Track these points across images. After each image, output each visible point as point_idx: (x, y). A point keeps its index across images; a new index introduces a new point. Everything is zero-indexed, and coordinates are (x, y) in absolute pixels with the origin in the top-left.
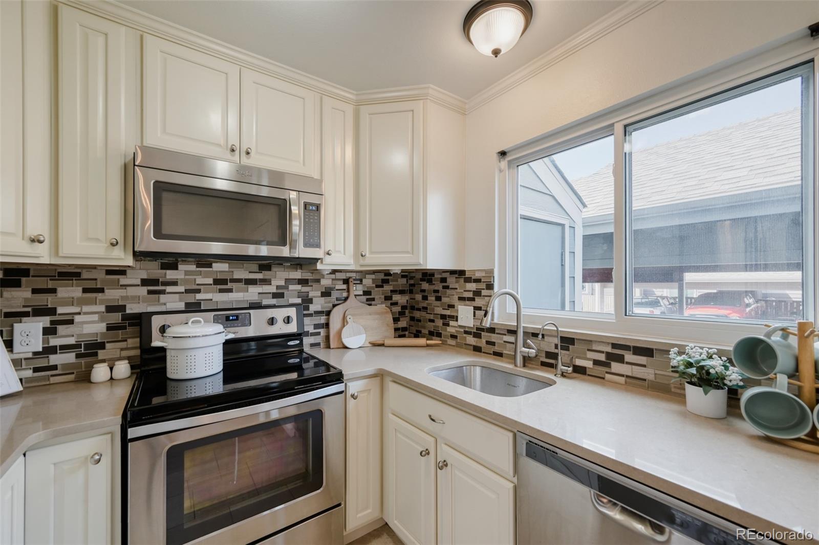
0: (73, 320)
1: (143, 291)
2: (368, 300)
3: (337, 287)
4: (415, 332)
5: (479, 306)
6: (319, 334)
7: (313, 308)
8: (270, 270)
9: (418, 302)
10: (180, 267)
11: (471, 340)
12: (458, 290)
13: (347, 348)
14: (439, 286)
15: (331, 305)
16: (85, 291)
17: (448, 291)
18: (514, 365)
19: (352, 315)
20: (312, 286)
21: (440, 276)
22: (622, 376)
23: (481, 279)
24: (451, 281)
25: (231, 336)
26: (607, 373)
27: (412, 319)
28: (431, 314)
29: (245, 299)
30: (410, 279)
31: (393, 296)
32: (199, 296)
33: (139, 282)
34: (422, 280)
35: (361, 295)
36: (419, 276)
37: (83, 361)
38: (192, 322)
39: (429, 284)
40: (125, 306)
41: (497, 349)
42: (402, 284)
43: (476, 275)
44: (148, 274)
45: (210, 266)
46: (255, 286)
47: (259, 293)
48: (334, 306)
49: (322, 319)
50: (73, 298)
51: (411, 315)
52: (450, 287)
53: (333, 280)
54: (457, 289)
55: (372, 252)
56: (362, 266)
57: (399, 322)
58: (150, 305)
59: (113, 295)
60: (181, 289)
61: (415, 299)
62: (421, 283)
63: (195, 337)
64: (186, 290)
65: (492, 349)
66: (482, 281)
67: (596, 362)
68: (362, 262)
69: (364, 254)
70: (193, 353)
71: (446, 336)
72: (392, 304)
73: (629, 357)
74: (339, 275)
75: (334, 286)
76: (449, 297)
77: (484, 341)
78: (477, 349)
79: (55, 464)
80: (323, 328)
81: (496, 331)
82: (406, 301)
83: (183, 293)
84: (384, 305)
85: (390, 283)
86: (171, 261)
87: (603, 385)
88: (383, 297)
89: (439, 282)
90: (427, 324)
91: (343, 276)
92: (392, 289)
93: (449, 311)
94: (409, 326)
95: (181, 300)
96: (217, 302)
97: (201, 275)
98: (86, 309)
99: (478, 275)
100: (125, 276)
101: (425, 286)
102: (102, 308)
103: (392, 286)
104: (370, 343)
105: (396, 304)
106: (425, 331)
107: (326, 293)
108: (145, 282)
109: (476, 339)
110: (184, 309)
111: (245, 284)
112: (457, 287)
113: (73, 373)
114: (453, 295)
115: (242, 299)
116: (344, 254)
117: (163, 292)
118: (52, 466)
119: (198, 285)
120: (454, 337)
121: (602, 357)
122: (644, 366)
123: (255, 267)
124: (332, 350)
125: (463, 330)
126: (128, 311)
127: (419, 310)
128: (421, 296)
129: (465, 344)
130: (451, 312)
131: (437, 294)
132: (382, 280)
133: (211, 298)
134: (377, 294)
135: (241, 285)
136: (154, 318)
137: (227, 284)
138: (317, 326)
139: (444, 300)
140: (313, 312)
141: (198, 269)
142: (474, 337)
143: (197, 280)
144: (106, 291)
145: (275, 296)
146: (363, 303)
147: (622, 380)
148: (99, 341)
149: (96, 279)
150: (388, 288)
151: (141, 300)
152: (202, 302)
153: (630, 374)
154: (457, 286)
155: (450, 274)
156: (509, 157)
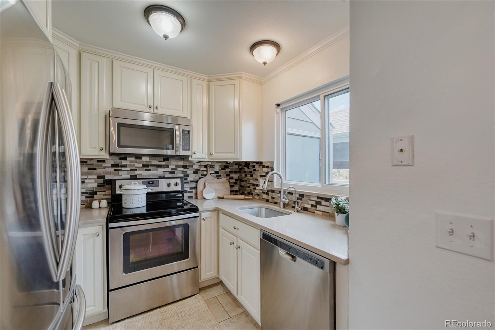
0: (84, 182)
1: (112, 169)
2: (217, 176)
3: (201, 169)
4: (242, 193)
6: (192, 192)
7: (189, 179)
8: (169, 161)
9: (243, 178)
10: (128, 159)
11: (265, 196)
12: (260, 172)
13: (205, 199)
14: (252, 170)
15: (198, 178)
16: (89, 169)
17: (256, 172)
18: (279, 207)
19: (209, 183)
20: (189, 168)
21: (252, 165)
22: (321, 211)
23: (269, 166)
24: (257, 167)
25: (150, 191)
26: (316, 210)
27: (241, 186)
28: (248, 183)
29: (157, 174)
30: (240, 166)
31: (231, 174)
32: (136, 172)
33: (110, 166)
34: (245, 166)
35: (213, 173)
36: (244, 164)
37: (88, 199)
38: (133, 184)
39: (248, 169)
40: (105, 176)
41: (275, 200)
42: (235, 168)
44: (114, 162)
45: (141, 158)
46: (161, 168)
47: (163, 172)
48: (200, 178)
49: (194, 185)
50: (84, 172)
51: (240, 184)
52: (257, 170)
53: (199, 165)
54: (259, 171)
55: (216, 153)
56: (211, 159)
57: (234, 188)
58: (115, 176)
59: (100, 171)
60: (128, 169)
61: (241, 176)
62: (244, 168)
63: (134, 190)
64: (130, 169)
65: (273, 201)
67: (312, 206)
68: (211, 157)
69: (212, 154)
70: (133, 197)
71: (255, 194)
72: (230, 178)
73: (323, 203)
74: (202, 164)
75: (199, 169)
76: (256, 175)
77: (270, 197)
78: (267, 201)
80: (194, 189)
81: (275, 192)
82: (238, 177)
83: (129, 171)
84: (226, 179)
85: (229, 168)
86: (124, 157)
87: (314, 216)
88: (225, 174)
89: (252, 167)
90: (247, 189)
91: (205, 164)
92: (230, 171)
94: (240, 189)
95: (128, 174)
96: (144, 175)
97: (137, 162)
98: (89, 177)
99: (268, 164)
100: (104, 163)
101: (246, 169)
102: (96, 177)
103: (230, 169)
104: (217, 197)
105: (232, 178)
106: (246, 192)
107: (196, 172)
108: (113, 166)
109: (267, 196)
110: (129, 178)
111: (157, 167)
112: (259, 170)
113: (84, 204)
114: (258, 174)
115: (155, 174)
116: (203, 153)
117: (121, 170)
119: (135, 167)
120: (258, 195)
121: (314, 203)
122: (328, 206)
123: (162, 160)
124: (198, 200)
125: (261, 191)
126: (106, 178)
127: (243, 181)
128: (244, 174)
129: (263, 198)
130: (257, 182)
131: (251, 174)
132: (225, 166)
133: (141, 173)
134: (222, 173)
135: (155, 168)
136: (117, 182)
137: (148, 167)
138: (191, 188)
139: (254, 176)
140: (189, 181)
141: (136, 160)
142: (266, 195)
143: (135, 165)
144: (97, 169)
145: (171, 173)
146: (215, 177)
147: (320, 213)
148: (94, 191)
149: (93, 164)
150: (228, 170)
151: (111, 174)
152: (137, 175)
153: (323, 210)
154: (259, 169)
155: (257, 164)
156: (281, 107)
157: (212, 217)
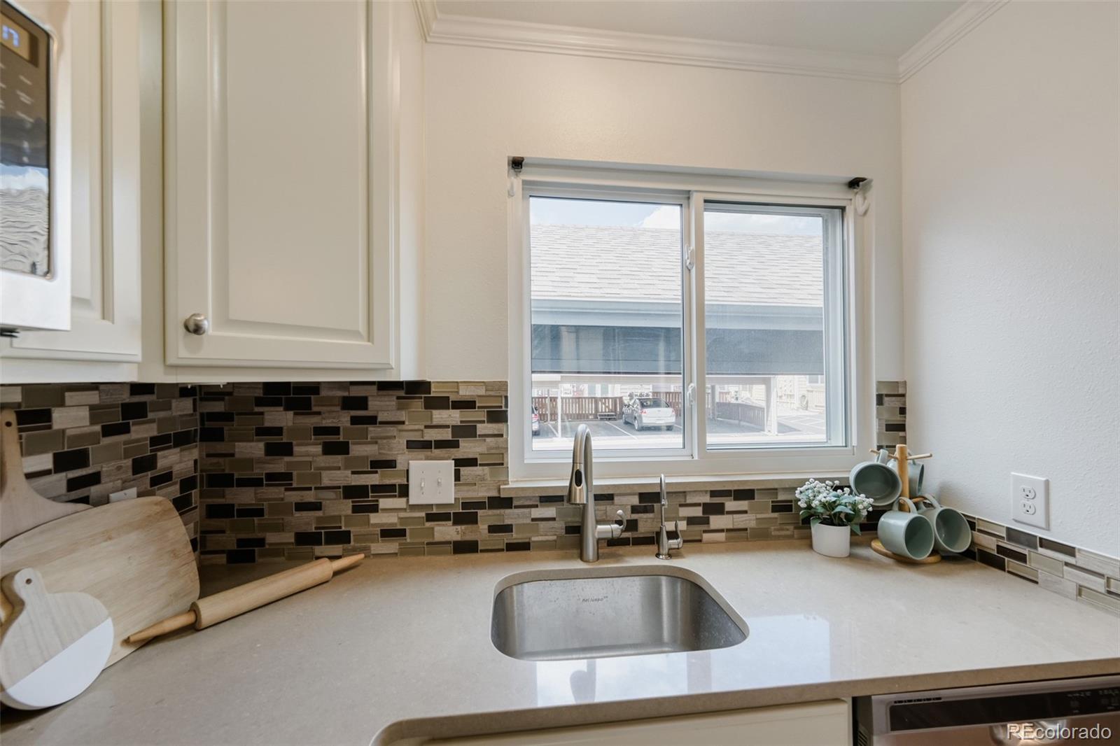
2: (73, 485)
4: (232, 547)
5: (471, 456)
11: (448, 532)
12: (407, 426)
14: (337, 419)
17: (370, 428)
18: (579, 561)
21: (340, 394)
22: (722, 531)
23: (474, 402)
26: (705, 532)
27: (221, 511)
31: (159, 454)
34: (266, 403)
39: (295, 414)
41: (516, 537)
42: (181, 416)
43: (461, 393)
51: (216, 501)
52: (379, 419)
54: (403, 423)
55: (226, 320)
61: (232, 455)
62: (257, 409)
65: (506, 538)
66: (477, 405)
67: (691, 521)
69: (198, 326)
71: (364, 536)
72: (155, 482)
73: (730, 505)
76: (376, 443)
77: (483, 527)
78: (465, 547)
81: (515, 503)
82: (191, 463)
85: (151, 415)
87: (701, 552)
88: (129, 462)
89: (338, 408)
90: (287, 518)
92: (154, 434)
93: (376, 476)
94: (204, 532)
99: (465, 393)
101: (278, 417)
103: (154, 426)
105: (166, 478)
106: (280, 538)
109: (460, 527)
112: (403, 419)
114: (392, 437)
116: (107, 315)
120: (389, 533)
121: (698, 512)
122: (745, 512)
125: (423, 514)
127: (251, 483)
128: (261, 445)
129: (430, 544)
130: (383, 478)
131: (330, 439)
132: (125, 407)
134: (108, 455)
139: (359, 450)
142: (455, 523)
146: (59, 498)
147: (722, 536)
150: (142, 432)
153: (730, 527)
154: (402, 415)
155: (380, 391)
156: (527, 175)
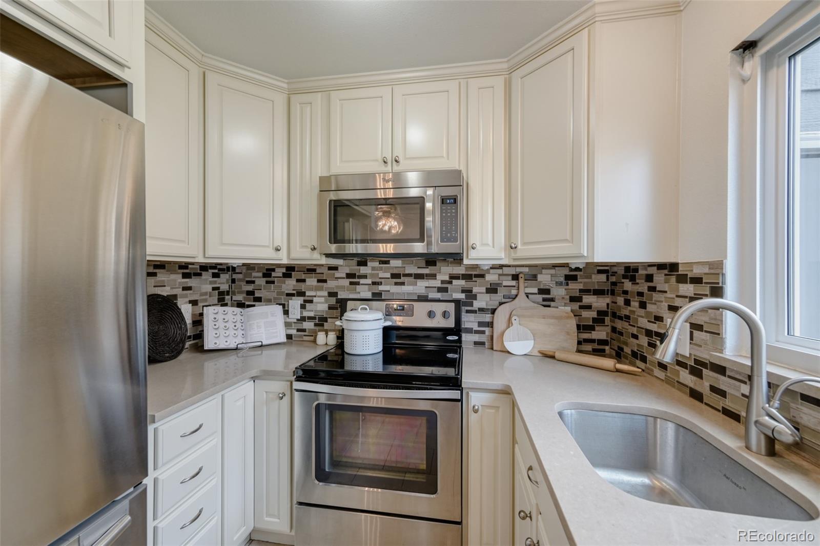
0: (313, 300)
1: (346, 282)
2: (544, 300)
3: (505, 283)
4: (616, 349)
5: (699, 323)
6: (483, 332)
7: (477, 304)
8: (436, 266)
9: (619, 308)
10: (369, 264)
12: (669, 295)
13: (509, 352)
14: (643, 287)
15: (497, 303)
16: (319, 281)
17: (654, 294)
19: (518, 316)
20: (476, 281)
21: (644, 272)
23: (702, 279)
24: (659, 279)
25: (388, 323)
27: (614, 330)
28: (634, 326)
29: (414, 292)
30: (611, 275)
31: (584, 296)
32: (381, 288)
33: (344, 276)
34: (625, 277)
35: (536, 294)
36: (621, 271)
37: (316, 328)
39: (632, 284)
40: (337, 293)
41: (729, 404)
42: (597, 282)
43: (695, 271)
44: (350, 270)
45: (387, 262)
46: (423, 280)
47: (426, 287)
48: (501, 304)
49: (487, 318)
50: (313, 286)
51: (613, 324)
52: (657, 289)
53: (500, 275)
54: (666, 292)
55: (524, 244)
56: (515, 259)
57: (593, 332)
58: (351, 293)
59: (331, 284)
60: (369, 281)
61: (616, 303)
64: (372, 282)
65: (720, 403)
66: (704, 281)
68: (513, 255)
69: (513, 246)
71: (652, 363)
72: (581, 307)
74: (506, 270)
75: (500, 282)
76: (655, 304)
77: (707, 384)
78: (696, 395)
79: (266, 392)
80: (489, 327)
81: (728, 373)
82: (606, 305)
83: (370, 284)
84: (568, 309)
85: (580, 280)
86: (363, 260)
88: (568, 297)
89: (643, 281)
90: (629, 341)
91: (512, 271)
92: (582, 288)
93: (655, 325)
94: (611, 338)
95: (369, 290)
96: (393, 293)
97: (382, 270)
98: (318, 293)
99: (697, 271)
100: (337, 271)
101: (628, 285)
102: (326, 294)
103: (582, 285)
104: (540, 352)
105: (589, 307)
106: (627, 350)
107: (492, 290)
108: (349, 276)
109: (694, 378)
110: (371, 298)
111: (415, 278)
112: (666, 289)
113: (312, 336)
114: (662, 302)
115: (412, 292)
116: (493, 247)
117: (358, 284)
118: (265, 393)
119: (380, 278)
120: (663, 366)
123: (423, 264)
124: (495, 352)
125: (675, 359)
126: (339, 297)
127: (620, 318)
128: (622, 299)
129: (678, 382)
130: (659, 327)
131: (641, 299)
132: (566, 275)
133: (388, 289)
134: (559, 292)
135: (411, 279)
136: (349, 303)
137: (400, 278)
138: (481, 324)
139: (650, 308)
140: (477, 309)
141: (380, 265)
142: (691, 373)
143: (380, 274)
144: (328, 281)
145: (440, 290)
146: (538, 303)
148: (325, 316)
149: (323, 273)
150: (575, 286)
151: (346, 290)
152: (383, 293)
154: (666, 287)
155: (658, 269)
156: (762, 50)
157: (498, 407)
